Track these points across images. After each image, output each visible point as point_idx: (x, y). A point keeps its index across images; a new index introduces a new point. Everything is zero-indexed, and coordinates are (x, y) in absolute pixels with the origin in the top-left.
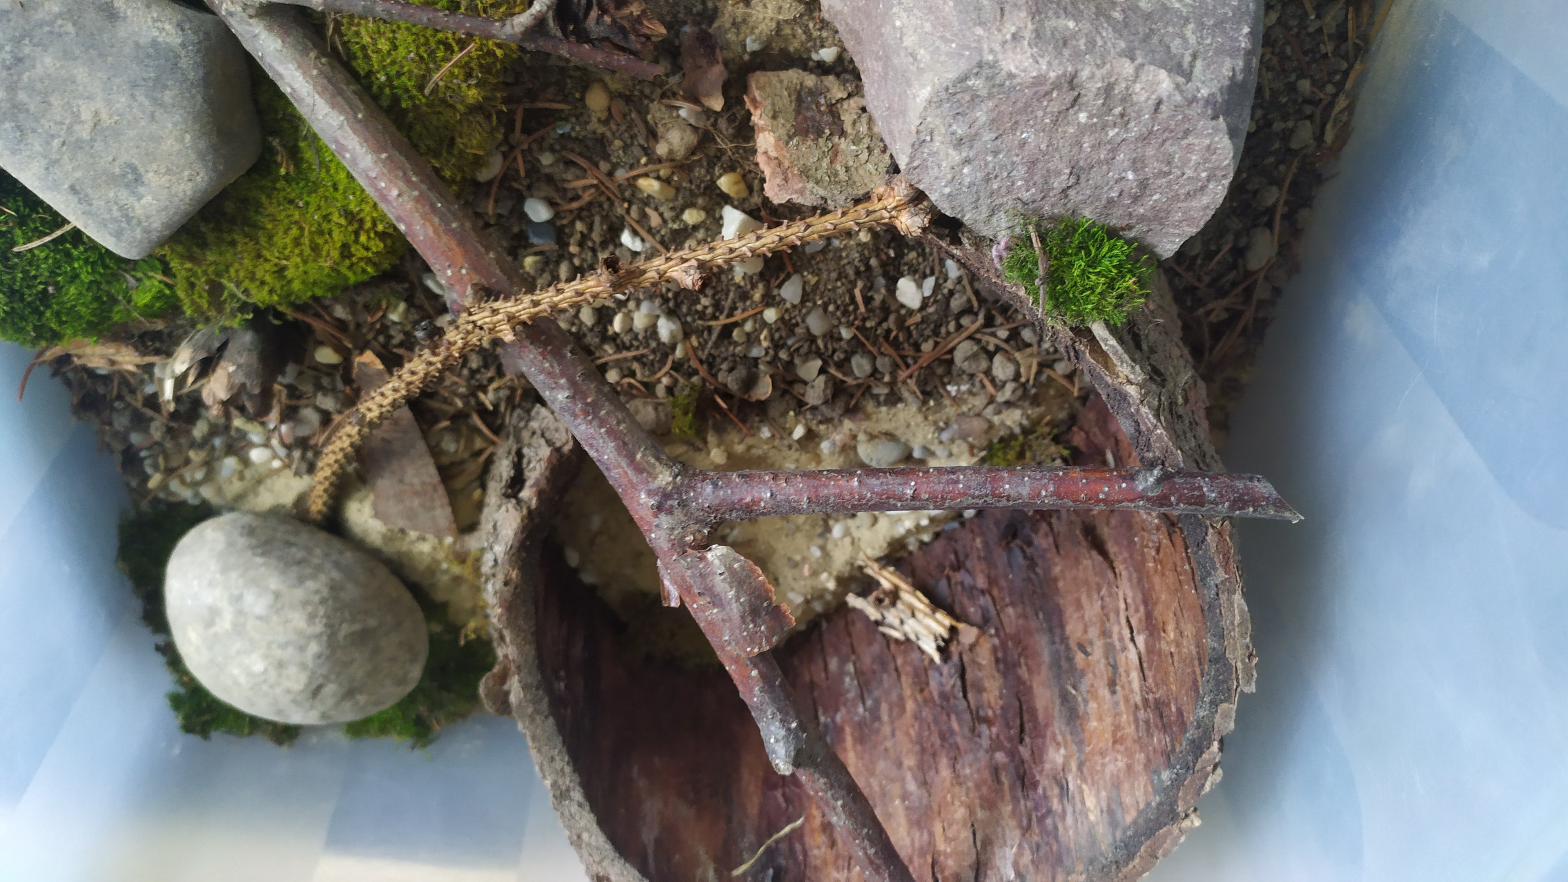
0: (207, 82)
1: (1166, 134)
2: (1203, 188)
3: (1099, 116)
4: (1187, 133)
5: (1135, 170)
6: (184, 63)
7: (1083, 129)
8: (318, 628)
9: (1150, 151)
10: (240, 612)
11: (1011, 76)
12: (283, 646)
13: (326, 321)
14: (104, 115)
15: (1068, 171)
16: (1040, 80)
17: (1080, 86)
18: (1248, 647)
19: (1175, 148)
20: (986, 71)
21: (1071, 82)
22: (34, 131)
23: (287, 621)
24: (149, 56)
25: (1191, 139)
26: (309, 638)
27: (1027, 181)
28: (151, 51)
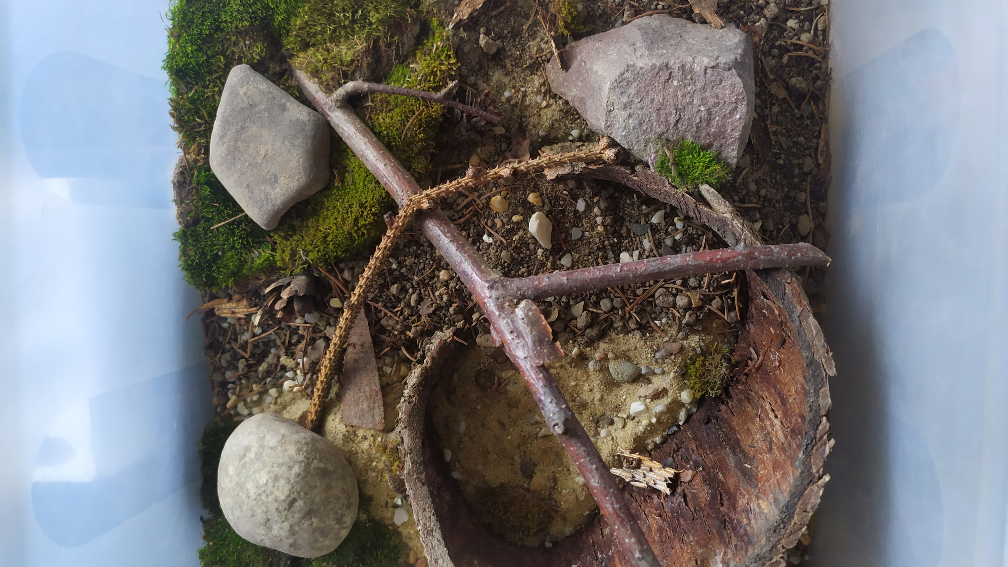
0: (314, 137)
1: (713, 84)
2: (736, 108)
3: (682, 81)
4: (721, 81)
5: (704, 105)
6: (307, 128)
7: (677, 88)
8: (301, 457)
9: (708, 94)
10: (262, 446)
11: (641, 68)
12: (280, 465)
13: (338, 279)
14: (269, 152)
15: (674, 112)
16: (653, 67)
17: (671, 68)
18: (824, 346)
19: (718, 90)
20: (630, 69)
21: (667, 66)
22: (239, 159)
23: (285, 450)
24: (294, 125)
25: (723, 84)
26: (295, 462)
27: (658, 122)
28: (295, 123)
